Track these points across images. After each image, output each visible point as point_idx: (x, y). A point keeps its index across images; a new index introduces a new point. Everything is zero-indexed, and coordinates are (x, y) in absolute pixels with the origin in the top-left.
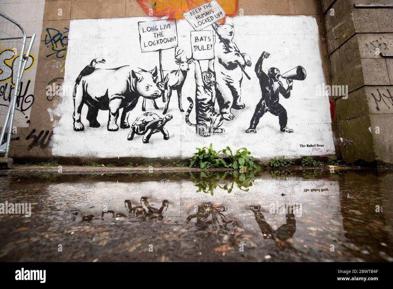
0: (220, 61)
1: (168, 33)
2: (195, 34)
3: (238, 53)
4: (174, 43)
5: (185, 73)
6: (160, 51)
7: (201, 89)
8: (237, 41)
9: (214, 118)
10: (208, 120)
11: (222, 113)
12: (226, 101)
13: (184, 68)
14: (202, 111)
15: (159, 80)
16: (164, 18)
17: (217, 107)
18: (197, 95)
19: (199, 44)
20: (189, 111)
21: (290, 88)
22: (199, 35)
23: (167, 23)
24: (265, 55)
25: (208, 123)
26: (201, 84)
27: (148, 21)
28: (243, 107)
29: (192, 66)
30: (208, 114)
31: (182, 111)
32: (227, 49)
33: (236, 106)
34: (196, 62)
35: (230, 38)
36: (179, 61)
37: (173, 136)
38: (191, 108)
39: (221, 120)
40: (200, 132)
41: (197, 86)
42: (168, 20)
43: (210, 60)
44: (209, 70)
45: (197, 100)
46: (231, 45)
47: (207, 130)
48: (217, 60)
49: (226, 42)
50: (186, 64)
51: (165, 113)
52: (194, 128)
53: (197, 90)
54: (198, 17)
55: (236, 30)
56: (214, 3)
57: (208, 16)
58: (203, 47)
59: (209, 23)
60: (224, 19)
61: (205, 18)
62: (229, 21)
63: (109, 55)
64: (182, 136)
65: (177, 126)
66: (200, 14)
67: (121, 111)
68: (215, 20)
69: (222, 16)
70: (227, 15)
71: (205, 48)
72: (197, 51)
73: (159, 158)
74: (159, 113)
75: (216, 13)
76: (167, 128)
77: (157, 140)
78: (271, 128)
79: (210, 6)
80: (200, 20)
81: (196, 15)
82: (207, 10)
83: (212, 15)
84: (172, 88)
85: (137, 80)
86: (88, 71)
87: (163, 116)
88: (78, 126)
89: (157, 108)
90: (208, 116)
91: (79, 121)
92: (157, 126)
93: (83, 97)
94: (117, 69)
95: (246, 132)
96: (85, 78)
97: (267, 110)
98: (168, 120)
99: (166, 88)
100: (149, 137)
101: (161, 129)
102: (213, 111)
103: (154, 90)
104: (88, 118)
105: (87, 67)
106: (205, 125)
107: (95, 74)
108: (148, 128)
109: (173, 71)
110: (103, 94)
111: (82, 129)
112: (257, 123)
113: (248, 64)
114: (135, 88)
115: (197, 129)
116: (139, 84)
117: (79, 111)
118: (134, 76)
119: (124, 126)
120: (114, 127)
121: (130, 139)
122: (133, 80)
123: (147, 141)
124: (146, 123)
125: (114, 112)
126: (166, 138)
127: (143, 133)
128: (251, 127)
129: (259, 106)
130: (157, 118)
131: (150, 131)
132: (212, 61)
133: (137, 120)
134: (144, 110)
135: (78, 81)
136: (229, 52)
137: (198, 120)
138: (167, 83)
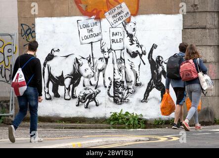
0: (127, 50)
1: (96, 30)
2: (113, 30)
3: (138, 45)
4: (99, 37)
5: (107, 60)
6: (92, 43)
7: (116, 71)
8: (138, 36)
9: (124, 91)
10: (120, 93)
11: (128, 89)
12: (130, 80)
13: (107, 57)
14: (117, 87)
15: (92, 65)
16: (93, 17)
17: (125, 84)
18: (114, 76)
19: (115, 38)
20: (110, 87)
22: (115, 31)
23: (94, 21)
24: (154, 47)
25: (120, 96)
26: (116, 68)
27: (83, 19)
28: (140, 84)
29: (111, 55)
30: (120, 89)
31: (106, 87)
32: (131, 42)
34: (113, 51)
35: (133, 33)
36: (103, 51)
37: (101, 104)
38: (111, 85)
39: (128, 93)
40: (116, 101)
41: (114, 69)
42: (95, 19)
43: (122, 50)
44: (121, 58)
45: (114, 79)
46: (134, 39)
47: (120, 100)
49: (131, 36)
50: (107, 53)
51: (96, 88)
52: (112, 99)
53: (114, 72)
54: (114, 17)
55: (137, 27)
56: (123, 4)
57: (120, 15)
58: (117, 40)
59: (120, 22)
60: (130, 18)
61: (118, 17)
62: (133, 19)
63: (61, 46)
64: (106, 104)
65: (103, 97)
66: (115, 14)
67: (71, 86)
68: (124, 19)
69: (128, 16)
70: (131, 15)
71: (119, 41)
72: (114, 44)
73: (94, 118)
74: (93, 88)
75: (124, 13)
76: (97, 98)
77: (92, 106)
78: (156, 99)
79: (121, 7)
80: (115, 19)
81: (113, 15)
82: (119, 11)
83: (122, 15)
84: (100, 71)
85: (79, 65)
86: (50, 57)
87: (95, 91)
88: (48, 97)
89: (91, 85)
90: (120, 91)
91: (48, 93)
92: (92, 97)
93: (49, 76)
94: (67, 56)
95: (142, 101)
96: (48, 63)
97: (154, 87)
98: (98, 93)
99: (96, 71)
100: (88, 104)
101: (94, 99)
102: (123, 87)
103: (89, 72)
104: (53, 91)
105: (49, 55)
106: (119, 97)
107: (54, 60)
108: (87, 98)
109: (100, 59)
110: (60, 74)
111: (50, 99)
112: (148, 95)
113: (144, 53)
114: (79, 71)
115: (114, 99)
116: (80, 67)
117: (48, 87)
118: (77, 62)
119: (73, 97)
120: (68, 98)
121: (78, 105)
122: (77, 65)
123: (87, 107)
124: (86, 95)
125: (67, 87)
126: (97, 105)
127: (85, 102)
128: (144, 99)
129: (149, 84)
130: (92, 92)
131: (88, 100)
132: (123, 51)
133: (81, 93)
134: (84, 86)
135: (45, 65)
136: (133, 44)
137: (114, 93)
138: (96, 67)
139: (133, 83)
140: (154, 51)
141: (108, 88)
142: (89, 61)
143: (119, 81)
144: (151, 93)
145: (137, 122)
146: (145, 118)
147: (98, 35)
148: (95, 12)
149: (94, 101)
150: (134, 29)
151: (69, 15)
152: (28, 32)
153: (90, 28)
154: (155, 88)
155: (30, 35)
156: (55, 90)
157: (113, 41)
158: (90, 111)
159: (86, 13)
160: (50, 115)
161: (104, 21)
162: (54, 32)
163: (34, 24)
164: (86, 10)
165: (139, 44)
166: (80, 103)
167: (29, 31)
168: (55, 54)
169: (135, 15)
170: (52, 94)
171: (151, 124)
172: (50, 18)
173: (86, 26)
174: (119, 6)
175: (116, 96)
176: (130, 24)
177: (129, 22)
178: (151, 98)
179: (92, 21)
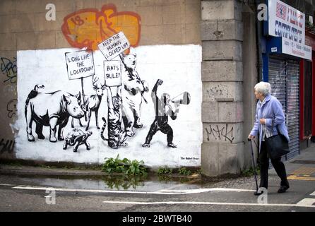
0: (125, 87)
1: (87, 63)
2: (107, 64)
3: (139, 81)
4: (91, 72)
5: (100, 97)
6: (82, 78)
7: (112, 111)
8: (139, 70)
9: (121, 134)
10: (116, 136)
11: (126, 131)
12: (129, 121)
13: (100, 94)
14: (112, 129)
15: (82, 103)
16: (84, 49)
17: (123, 126)
18: (109, 116)
19: (110, 72)
20: (103, 129)
21: (177, 111)
22: (110, 64)
23: (86, 54)
24: (159, 82)
25: (116, 139)
26: (112, 107)
27: (72, 52)
28: (141, 126)
29: (105, 92)
30: (117, 131)
31: (99, 128)
32: (131, 77)
33: (136, 126)
34: (108, 88)
36: (96, 88)
37: (93, 147)
38: (105, 126)
39: (125, 136)
40: (111, 145)
41: (109, 108)
42: (87, 51)
43: (118, 86)
44: (118, 95)
45: (109, 120)
46: (134, 73)
47: (116, 144)
48: (123, 86)
49: (130, 70)
50: (100, 90)
51: (86, 130)
52: (106, 142)
53: (109, 112)
54: (109, 48)
55: (137, 60)
56: (121, 34)
57: (117, 47)
58: (113, 75)
59: (117, 54)
60: (129, 49)
61: (114, 48)
62: (133, 50)
63: (46, 81)
64: (99, 147)
65: (95, 140)
66: (110, 45)
67: (58, 127)
68: (122, 50)
69: (127, 47)
70: (131, 46)
71: (115, 76)
72: (109, 79)
73: (84, 163)
74: (83, 129)
75: (122, 44)
76: (88, 141)
77: (82, 150)
78: (160, 143)
79: (118, 37)
80: (110, 51)
81: (108, 46)
82: (116, 41)
83: (119, 45)
84: (92, 110)
85: (67, 103)
86: (33, 94)
87: (86, 132)
88: (31, 138)
89: (81, 125)
90: (117, 133)
91: (31, 134)
92: (82, 140)
93: (32, 115)
94: (53, 93)
95: (143, 146)
96: (31, 100)
97: (158, 129)
98: (89, 135)
99: (87, 110)
100: (77, 147)
101: (85, 142)
102: (120, 129)
103: (79, 111)
104: (36, 132)
105: (32, 91)
106: (114, 140)
107: (38, 97)
108: (76, 141)
109: (92, 96)
110: (45, 114)
111: (33, 140)
112: (151, 139)
113: (146, 90)
114: (66, 110)
115: (109, 143)
116: (68, 106)
117: (30, 127)
118: (65, 100)
119: (60, 139)
120: (54, 139)
121: (65, 148)
122: (64, 103)
123: (76, 151)
124: (75, 137)
125: (53, 127)
126: (88, 149)
127: (74, 145)
128: (146, 143)
129: (153, 125)
130: (82, 134)
131: (77, 143)
132: (120, 87)
133: (69, 134)
134: (73, 127)
135: (27, 102)
136: (133, 79)
137: (109, 136)
138: (87, 106)
139: (132, 124)
140: (159, 87)
141: (101, 130)
142: (79, 98)
143: (115, 122)
144: (154, 137)
145: (138, 170)
146: (147, 164)
147: (89, 69)
148: (86, 43)
149: (84, 145)
150: (134, 62)
151: (56, 47)
152: (9, 67)
153: (81, 61)
154: (159, 131)
155: (11, 70)
156: (39, 131)
157: (108, 76)
158: (79, 156)
159: (76, 45)
160: (34, 159)
161: (97, 53)
162: (39, 67)
163: (15, 58)
164: (76, 41)
165: (139, 79)
166: (68, 146)
167: (10, 65)
168: (39, 90)
169: (135, 46)
170: (35, 135)
171: (154, 172)
172: (34, 51)
173: (76, 59)
174: (115, 36)
175: (111, 139)
176: (129, 56)
177: (128, 54)
178: (154, 143)
179: (83, 53)
